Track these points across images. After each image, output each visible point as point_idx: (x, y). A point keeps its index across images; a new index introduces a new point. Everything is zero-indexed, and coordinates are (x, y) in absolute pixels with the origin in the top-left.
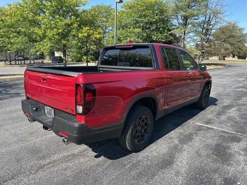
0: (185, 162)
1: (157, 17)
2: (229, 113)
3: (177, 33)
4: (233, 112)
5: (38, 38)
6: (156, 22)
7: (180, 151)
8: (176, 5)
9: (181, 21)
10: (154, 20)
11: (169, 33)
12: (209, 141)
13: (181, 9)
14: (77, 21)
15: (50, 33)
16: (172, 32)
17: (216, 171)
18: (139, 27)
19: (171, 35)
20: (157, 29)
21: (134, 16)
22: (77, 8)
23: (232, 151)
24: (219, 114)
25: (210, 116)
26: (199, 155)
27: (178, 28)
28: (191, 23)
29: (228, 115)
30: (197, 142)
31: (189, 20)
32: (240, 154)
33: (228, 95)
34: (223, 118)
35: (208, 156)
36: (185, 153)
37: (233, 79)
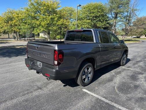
0: (118, 80)
1: (99, 14)
2: (140, 64)
3: (111, 22)
4: (141, 64)
5: (36, 26)
6: (99, 17)
7: (116, 77)
8: (111, 7)
9: (113, 16)
10: (98, 15)
11: (107, 22)
12: (129, 74)
13: (114, 9)
14: (57, 17)
15: (43, 24)
16: (108, 22)
17: (131, 83)
18: (89, 19)
19: (108, 23)
20: (100, 20)
21: (87, 13)
22: (56, 10)
23: (139, 78)
24: (134, 64)
25: (129, 65)
26: (124, 78)
27: (112, 19)
28: (120, 17)
29: (138, 65)
30: (123, 74)
31: (118, 15)
32: (142, 78)
33: (140, 56)
34: (136, 66)
35: (128, 79)
36: (118, 78)
37: (144, 49)
